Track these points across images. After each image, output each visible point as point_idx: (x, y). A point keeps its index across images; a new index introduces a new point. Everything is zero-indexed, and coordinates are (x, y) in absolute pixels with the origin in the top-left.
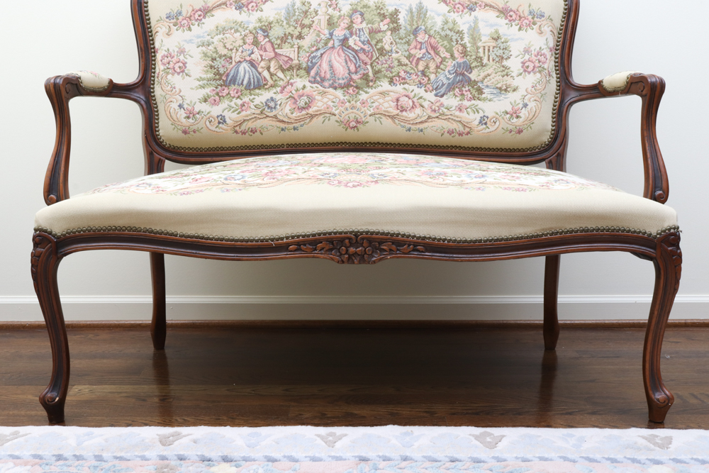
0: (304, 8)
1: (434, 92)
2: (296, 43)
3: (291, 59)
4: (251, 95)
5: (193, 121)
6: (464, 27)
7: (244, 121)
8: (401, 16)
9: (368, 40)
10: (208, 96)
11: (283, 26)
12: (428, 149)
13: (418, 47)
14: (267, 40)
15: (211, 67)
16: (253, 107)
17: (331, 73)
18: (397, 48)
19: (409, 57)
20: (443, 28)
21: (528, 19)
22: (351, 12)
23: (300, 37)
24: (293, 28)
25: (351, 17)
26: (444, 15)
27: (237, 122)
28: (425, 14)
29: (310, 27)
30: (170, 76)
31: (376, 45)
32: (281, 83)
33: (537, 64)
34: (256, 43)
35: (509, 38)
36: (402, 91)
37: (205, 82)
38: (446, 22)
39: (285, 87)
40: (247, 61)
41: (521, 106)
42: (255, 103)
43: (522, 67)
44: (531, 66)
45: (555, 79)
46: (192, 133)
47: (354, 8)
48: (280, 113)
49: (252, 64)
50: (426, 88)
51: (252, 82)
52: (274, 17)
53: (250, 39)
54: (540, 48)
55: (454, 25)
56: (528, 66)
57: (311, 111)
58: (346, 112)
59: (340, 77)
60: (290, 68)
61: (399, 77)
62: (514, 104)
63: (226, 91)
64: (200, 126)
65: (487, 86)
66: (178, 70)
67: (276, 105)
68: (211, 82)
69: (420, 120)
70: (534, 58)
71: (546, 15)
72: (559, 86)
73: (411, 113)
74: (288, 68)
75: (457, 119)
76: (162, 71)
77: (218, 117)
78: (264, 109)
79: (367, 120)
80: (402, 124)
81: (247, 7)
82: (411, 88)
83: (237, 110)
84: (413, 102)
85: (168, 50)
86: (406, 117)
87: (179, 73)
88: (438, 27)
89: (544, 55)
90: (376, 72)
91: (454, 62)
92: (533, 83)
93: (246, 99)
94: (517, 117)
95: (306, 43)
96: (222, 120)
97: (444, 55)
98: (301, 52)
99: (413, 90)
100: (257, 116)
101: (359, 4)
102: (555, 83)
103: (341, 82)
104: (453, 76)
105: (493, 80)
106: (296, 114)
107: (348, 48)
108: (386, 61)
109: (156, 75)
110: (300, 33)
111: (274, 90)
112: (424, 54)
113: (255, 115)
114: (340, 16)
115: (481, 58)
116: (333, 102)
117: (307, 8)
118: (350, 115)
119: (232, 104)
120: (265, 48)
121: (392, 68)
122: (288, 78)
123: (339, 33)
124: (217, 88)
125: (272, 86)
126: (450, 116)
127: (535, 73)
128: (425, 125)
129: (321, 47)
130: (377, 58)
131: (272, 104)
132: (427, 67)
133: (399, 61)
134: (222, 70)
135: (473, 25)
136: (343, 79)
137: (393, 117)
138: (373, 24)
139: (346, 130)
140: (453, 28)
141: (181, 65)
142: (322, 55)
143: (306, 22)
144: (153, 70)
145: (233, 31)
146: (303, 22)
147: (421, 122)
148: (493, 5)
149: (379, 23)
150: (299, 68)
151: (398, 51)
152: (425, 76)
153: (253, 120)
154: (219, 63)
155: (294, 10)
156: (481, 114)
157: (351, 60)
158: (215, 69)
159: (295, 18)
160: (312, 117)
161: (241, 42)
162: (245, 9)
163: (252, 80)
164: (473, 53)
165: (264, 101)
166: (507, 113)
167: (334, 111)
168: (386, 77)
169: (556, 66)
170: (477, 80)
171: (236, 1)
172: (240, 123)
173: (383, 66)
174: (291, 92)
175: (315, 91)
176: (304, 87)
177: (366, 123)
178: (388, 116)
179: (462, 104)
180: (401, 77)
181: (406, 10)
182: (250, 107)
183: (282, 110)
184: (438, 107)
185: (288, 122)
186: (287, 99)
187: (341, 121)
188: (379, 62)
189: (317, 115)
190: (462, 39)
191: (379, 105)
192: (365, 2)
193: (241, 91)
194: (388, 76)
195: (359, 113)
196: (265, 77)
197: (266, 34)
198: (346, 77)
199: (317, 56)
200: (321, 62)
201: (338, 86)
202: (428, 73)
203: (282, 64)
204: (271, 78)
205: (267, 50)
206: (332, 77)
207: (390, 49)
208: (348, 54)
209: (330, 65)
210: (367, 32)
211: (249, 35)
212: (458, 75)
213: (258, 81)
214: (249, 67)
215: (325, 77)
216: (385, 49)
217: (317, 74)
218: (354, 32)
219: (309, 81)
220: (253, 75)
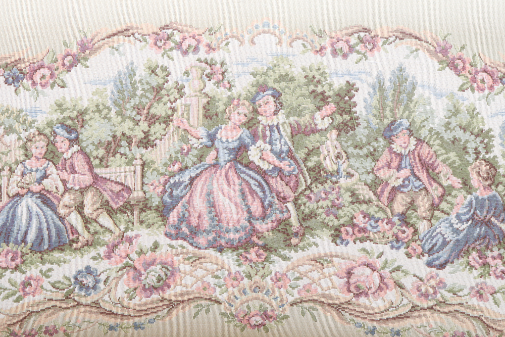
0: (155, 81)
1: (426, 258)
2: (138, 156)
3: (128, 189)
4: (43, 262)
6: (493, 124)
7: (31, 313)
8: (359, 98)
9: (290, 150)
11: (109, 119)
13: (395, 164)
14: (76, 148)
16: (50, 287)
17: (212, 219)
18: (350, 166)
19: (375, 185)
20: (448, 123)
22: (253, 90)
23: (146, 142)
24: (131, 124)
25: (253, 101)
26: (451, 96)
27: (15, 316)
28: (411, 94)
29: (167, 120)
31: (305, 160)
32: (108, 238)
34: (52, 155)
36: (360, 254)
38: (455, 112)
39: (116, 246)
40: (34, 193)
42: (52, 280)
47: (261, 80)
48: (106, 298)
49: (45, 198)
50: (410, 250)
51: (46, 237)
52: (91, 100)
53: (39, 147)
55: (472, 117)
57: (169, 294)
58: (243, 298)
59: (231, 226)
60: (127, 208)
61: (354, 226)
67: (97, 282)
69: (395, 314)
73: (377, 298)
74: (123, 207)
75: (472, 313)
78: (72, 291)
79: (285, 313)
80: (358, 320)
81: (31, 78)
82: (378, 248)
83: (13, 294)
84: (382, 278)
86: (366, 308)
88: (437, 121)
90: (306, 218)
91: (469, 197)
93: (33, 271)
95: (159, 155)
97: (449, 182)
98: (148, 174)
99: (382, 253)
100: (58, 304)
101: (271, 73)
103: (233, 236)
104: (466, 225)
106: (140, 300)
107: (246, 166)
108: (326, 193)
110: (147, 134)
111: (93, 253)
112: (407, 179)
113: (54, 303)
114: (231, 99)
116: (216, 277)
117: (161, 81)
118: (251, 304)
119: (4, 282)
120: (72, 166)
121: (339, 208)
122: (122, 227)
123: (229, 135)
125: (87, 244)
126: (457, 308)
128: (407, 323)
129: (190, 164)
130: (309, 188)
131: (89, 281)
132: (412, 205)
133: (353, 194)
136: (238, 231)
137: (339, 308)
138: (299, 116)
139: (243, 329)
140: (470, 124)
142: (192, 180)
143: (160, 110)
146: (152, 111)
147: (398, 318)
149: (313, 113)
150: (145, 206)
151: (352, 172)
152: (407, 224)
153: (48, 312)
155: (133, 85)
157: (253, 192)
159: (135, 101)
160: (172, 305)
161: (19, 154)
162: (27, 82)
163: (45, 233)
165: (71, 274)
167: (217, 294)
168: (326, 225)
171: (7, 65)
172: (21, 318)
173: (320, 204)
174: (128, 256)
175: (178, 255)
176: (156, 246)
177: (283, 319)
178: (329, 305)
179: (484, 283)
180: (358, 226)
181: (370, 85)
182: (42, 287)
183: (109, 291)
184: (433, 287)
185: (122, 315)
186: (121, 269)
187: (231, 314)
188: (312, 195)
189: (183, 302)
190: (488, 149)
191: (311, 284)
192: (284, 68)
193: (22, 256)
194: (331, 224)
195: (269, 298)
196: (72, 227)
197: (73, 136)
198: (242, 227)
199: (183, 182)
200: (191, 196)
201: (226, 245)
202: (414, 219)
203: (109, 199)
204: (86, 227)
205: (77, 169)
206: (214, 226)
207: (336, 168)
208: (248, 178)
209: (209, 201)
210: (286, 132)
211: (37, 138)
212: (476, 224)
213: (59, 234)
214: (38, 206)
215: (198, 226)
216: (324, 169)
217: (182, 219)
218: (260, 134)
219: (166, 235)
220: (47, 221)
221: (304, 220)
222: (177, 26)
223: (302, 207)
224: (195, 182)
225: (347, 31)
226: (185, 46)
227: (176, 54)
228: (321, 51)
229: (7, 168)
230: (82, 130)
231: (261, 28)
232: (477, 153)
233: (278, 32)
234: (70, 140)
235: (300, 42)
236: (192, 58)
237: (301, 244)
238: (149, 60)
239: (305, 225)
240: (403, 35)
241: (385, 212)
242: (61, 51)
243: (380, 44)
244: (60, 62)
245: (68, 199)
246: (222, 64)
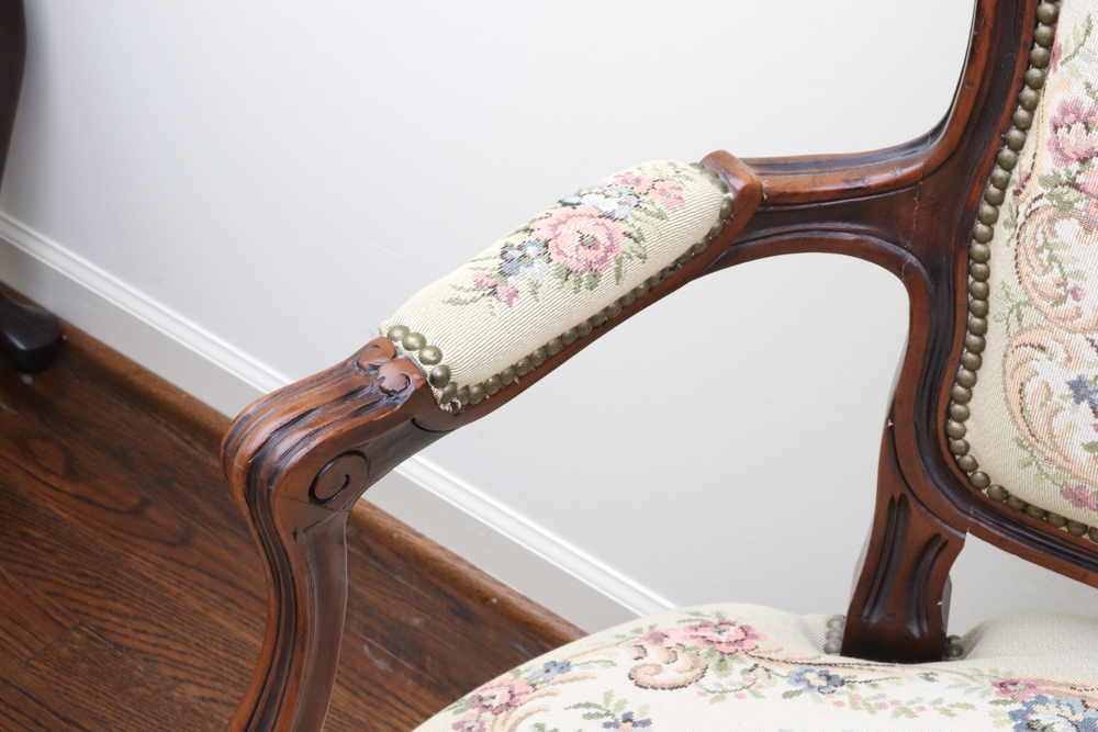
30: (1068, 228)
76: (1044, 181)
109: (1016, 175)
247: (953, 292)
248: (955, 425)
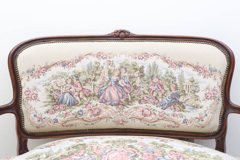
0: (97, 66)
1: (161, 107)
2: (93, 83)
3: (90, 91)
4: (70, 108)
5: (42, 123)
6: (176, 75)
7: (67, 121)
8: (145, 69)
9: (129, 82)
10: (49, 110)
11: (86, 75)
12: (158, 132)
13: (153, 85)
14: (78, 81)
15: (50, 96)
16: (72, 115)
17: (110, 98)
18: (143, 85)
19: (149, 90)
20: (166, 75)
21: (208, 72)
22: (120, 68)
23: (95, 80)
24: (91, 76)
25: (120, 70)
26: (166, 69)
27: (64, 121)
28: (157, 68)
29: (99, 75)
30: (29, 101)
32: (85, 103)
33: (213, 95)
34: (72, 83)
35: (199, 81)
36: (145, 106)
37: (47, 103)
38: (167, 73)
39: (87, 105)
40: (68, 92)
41: (204, 115)
42: (72, 113)
43: (205, 96)
44: (210, 96)
45: (221, 101)
46: (41, 128)
47: (122, 65)
48: (85, 117)
49: (71, 93)
51: (71, 103)
52: (82, 70)
53: (69, 81)
54: (214, 87)
55: (171, 74)
56: (208, 96)
57: (100, 116)
58: (118, 117)
59: (115, 100)
60: (90, 96)
61: (144, 100)
62: (200, 114)
63: (58, 107)
64: (45, 124)
65: (187, 105)
66: (34, 98)
67: (83, 113)
68: (50, 103)
69: (154, 121)
70: (211, 92)
71: (218, 70)
72: (223, 104)
73: (149, 117)
74: (89, 95)
75: (172, 120)
76: (25, 98)
77: (54, 120)
78: (77, 115)
79: (128, 121)
80: (145, 122)
81: (68, 65)
82: (150, 105)
83: (63, 116)
84: (151, 112)
85: (28, 88)
86: (147, 119)
87: (34, 100)
88: (163, 75)
89: (216, 90)
91: (171, 93)
92: (210, 104)
93: (68, 111)
94: (202, 120)
95: (98, 83)
96: (56, 121)
97: (166, 89)
98: (95, 87)
99: (151, 106)
100: (74, 119)
101: (124, 63)
102: (221, 103)
103: (115, 102)
104: (170, 99)
105: (190, 102)
106: (93, 118)
107: (118, 86)
108: (137, 92)
109: (22, 100)
110: (95, 78)
111: (82, 106)
112: (156, 88)
113: (73, 118)
114: (114, 70)
115: (184, 91)
116: (111, 112)
117: (98, 66)
118: (119, 118)
119: (61, 113)
120: (77, 86)
121: (140, 95)
122: (89, 100)
123: (114, 78)
124: (53, 106)
125: (81, 104)
126: (168, 119)
127: (211, 100)
128: (157, 123)
129: (105, 85)
130: (133, 91)
131: (81, 113)
132: (158, 95)
133: (144, 92)
134: (55, 97)
135: (181, 74)
136: (116, 101)
137: (140, 119)
138: (131, 74)
139: (118, 125)
140: (171, 75)
141: (35, 95)
142: (105, 89)
143: (98, 72)
144: (21, 97)
145: (61, 77)
146: (96, 73)
147: (154, 122)
148: (191, 64)
149: (134, 73)
150: (94, 95)
151: (143, 87)
152: (157, 99)
153: (71, 121)
154: (54, 94)
155: (91, 66)
156: (184, 118)
157: (120, 92)
158: (52, 96)
159: (92, 70)
160: (101, 119)
161: (65, 83)
162: (67, 66)
163: (71, 102)
164: (181, 88)
165: (77, 111)
166: (197, 118)
167: (111, 116)
168: (137, 100)
169: (222, 94)
170: (182, 102)
171: (62, 62)
172: (65, 122)
173: (136, 94)
174: (90, 107)
175: (102, 107)
176: (97, 105)
177: (127, 122)
178: (138, 119)
179: (175, 113)
180: (145, 100)
181: (148, 66)
182: (70, 114)
183: (86, 116)
184: (163, 114)
185: (89, 121)
186: (88, 110)
187: (115, 121)
188: (134, 92)
189: (103, 118)
190: (175, 81)
191: (134, 114)
192: (127, 62)
193: (65, 107)
194: (138, 99)
195: (124, 117)
196: (77, 100)
197: (77, 79)
198: (117, 100)
199: (103, 89)
200: (105, 93)
201: (113, 104)
202: (158, 98)
203: (86, 93)
204: (80, 100)
205: (78, 86)
206: (111, 100)
207: (140, 86)
208: (119, 88)
209: (109, 94)
210: (128, 77)
211: (69, 79)
212: (173, 99)
213: (74, 102)
214: (69, 95)
215: (107, 100)
216: (137, 86)
217: (103, 98)
218: (122, 78)
219: (99, 102)
220: (71, 99)
221: (132, 98)
222: (102, 53)
223: (132, 95)
224: (106, 89)
225: (142, 54)
226: (104, 57)
227: (102, 59)
228: (136, 58)
229: (62, 86)
230: (79, 77)
231: (122, 53)
232: (173, 82)
233: (125, 54)
234: (77, 80)
235: (131, 56)
236: (105, 60)
237: (131, 104)
238: (95, 61)
239: (132, 99)
240: (155, 54)
241: (151, 96)
242: (75, 59)
243: (150, 57)
244: (74, 61)
245: (76, 94)
246: (112, 61)
247: (19, 114)
248: (24, 127)
